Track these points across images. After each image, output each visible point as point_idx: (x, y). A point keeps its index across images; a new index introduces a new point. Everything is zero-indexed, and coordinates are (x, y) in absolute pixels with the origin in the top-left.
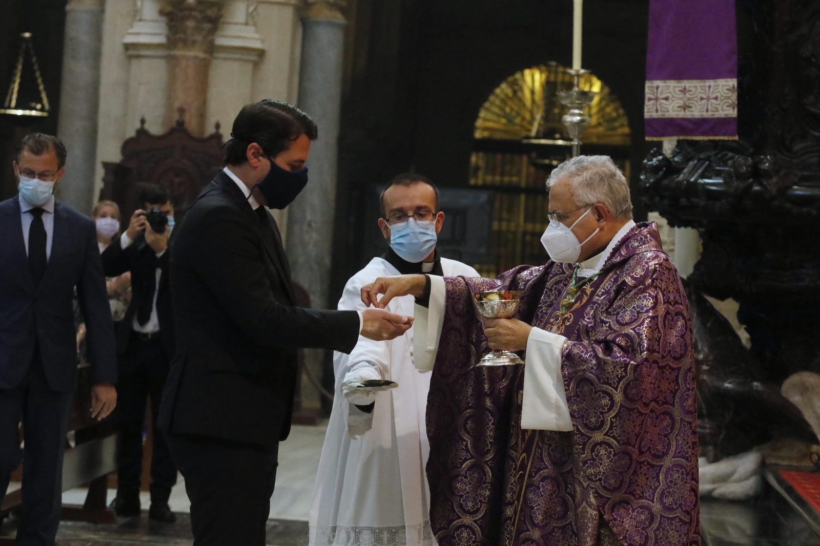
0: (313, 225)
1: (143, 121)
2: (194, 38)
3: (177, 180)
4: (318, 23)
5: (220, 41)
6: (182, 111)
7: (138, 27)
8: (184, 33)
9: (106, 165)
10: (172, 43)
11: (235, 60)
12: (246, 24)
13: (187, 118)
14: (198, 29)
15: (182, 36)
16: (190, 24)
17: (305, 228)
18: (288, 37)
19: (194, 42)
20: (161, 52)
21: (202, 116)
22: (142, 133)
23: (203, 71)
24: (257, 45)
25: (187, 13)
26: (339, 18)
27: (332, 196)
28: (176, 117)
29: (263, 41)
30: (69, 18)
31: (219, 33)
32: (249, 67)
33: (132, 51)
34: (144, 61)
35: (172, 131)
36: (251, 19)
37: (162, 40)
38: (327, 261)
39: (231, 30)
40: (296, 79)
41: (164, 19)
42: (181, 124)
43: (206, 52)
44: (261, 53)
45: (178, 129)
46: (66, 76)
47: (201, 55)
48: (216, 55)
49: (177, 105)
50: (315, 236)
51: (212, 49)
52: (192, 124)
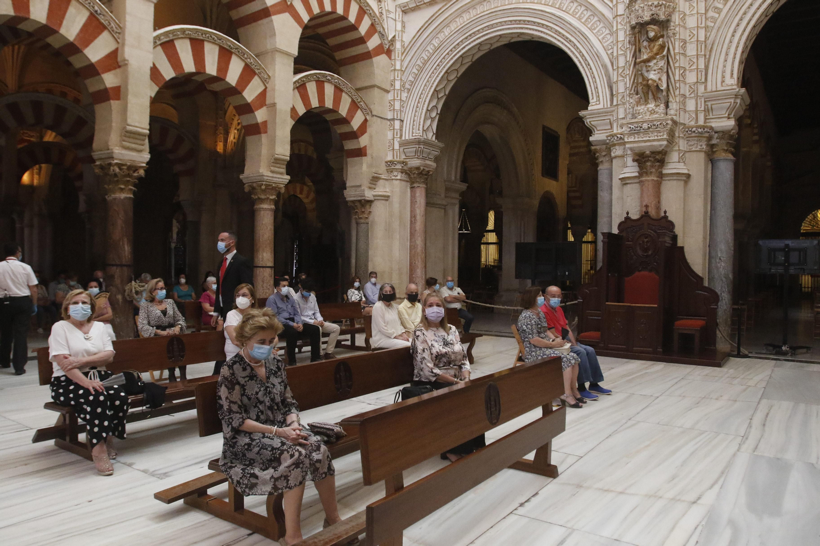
0: (722, 258)
1: (628, 213)
2: (651, 170)
3: (646, 240)
4: (719, 160)
5: (665, 171)
6: (647, 206)
7: (626, 170)
8: (646, 169)
9: (603, 234)
10: (641, 174)
11: (675, 180)
12: (679, 162)
13: (650, 210)
14: (652, 166)
15: (645, 170)
16: (649, 164)
17: (718, 260)
18: (703, 167)
19: (651, 172)
20: (637, 180)
21: (658, 208)
22: (628, 219)
23: (658, 186)
24: (686, 171)
25: (647, 159)
26: (731, 157)
27: (732, 244)
28: (644, 209)
29: (688, 170)
30: (599, 173)
31: (664, 168)
32: (682, 183)
33: (624, 181)
34: (629, 185)
35: (642, 217)
36: (681, 160)
37: (637, 174)
38: (731, 276)
39: (671, 166)
40: (709, 189)
41: (636, 164)
42: (647, 213)
43: (658, 177)
44: (688, 176)
45: (645, 215)
46: (599, 199)
47: (655, 179)
48: (664, 178)
49: (644, 204)
50: (723, 264)
51: (661, 176)
52: (652, 212)
